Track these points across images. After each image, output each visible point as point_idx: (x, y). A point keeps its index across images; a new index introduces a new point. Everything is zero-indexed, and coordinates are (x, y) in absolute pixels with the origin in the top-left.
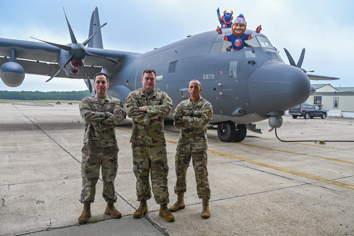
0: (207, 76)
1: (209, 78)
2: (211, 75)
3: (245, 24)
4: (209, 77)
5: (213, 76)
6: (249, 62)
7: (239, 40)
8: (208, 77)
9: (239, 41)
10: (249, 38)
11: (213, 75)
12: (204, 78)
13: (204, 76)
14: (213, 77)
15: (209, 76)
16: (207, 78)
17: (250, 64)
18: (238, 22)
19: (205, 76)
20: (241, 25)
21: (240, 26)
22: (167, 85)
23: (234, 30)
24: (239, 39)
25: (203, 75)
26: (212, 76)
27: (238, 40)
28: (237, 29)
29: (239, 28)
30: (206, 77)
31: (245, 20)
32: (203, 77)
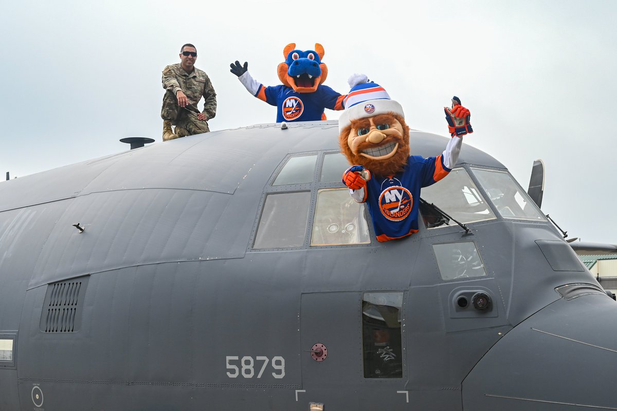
0: (247, 363)
1: (257, 373)
2: (267, 360)
3: (395, 111)
4: (257, 371)
5: (279, 365)
6: (462, 303)
7: (400, 191)
8: (251, 367)
9: (400, 197)
10: (438, 170)
11: (278, 363)
12: (233, 371)
13: (231, 362)
14: (279, 372)
15: (258, 365)
16: (248, 371)
17: (469, 313)
18: (364, 114)
19: (238, 363)
20: (383, 121)
21: (383, 128)
22: (37, 391)
23: (359, 151)
24: (396, 183)
25: (228, 358)
26: (276, 367)
27: (395, 192)
28: (372, 145)
29: (377, 137)
30: (245, 367)
31: (386, 94)
32: (229, 366)
